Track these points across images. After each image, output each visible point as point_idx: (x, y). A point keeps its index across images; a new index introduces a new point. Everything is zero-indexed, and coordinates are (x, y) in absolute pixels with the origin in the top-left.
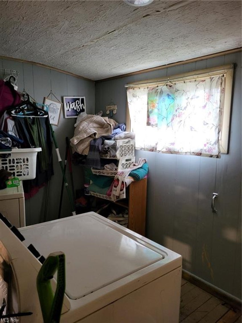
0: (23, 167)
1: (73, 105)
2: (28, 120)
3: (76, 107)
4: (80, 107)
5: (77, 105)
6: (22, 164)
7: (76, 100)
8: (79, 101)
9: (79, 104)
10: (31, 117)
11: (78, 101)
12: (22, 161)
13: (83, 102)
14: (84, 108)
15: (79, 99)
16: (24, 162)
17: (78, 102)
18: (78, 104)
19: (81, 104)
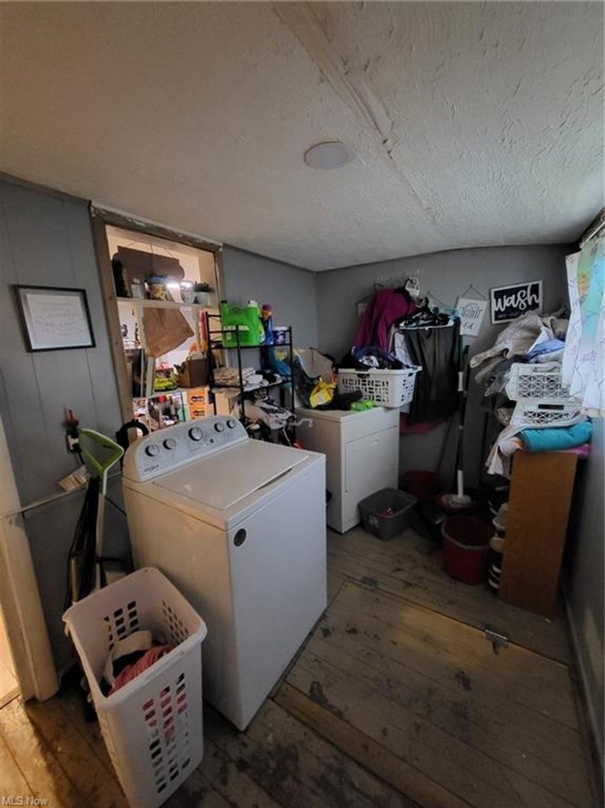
0: (382, 391)
1: (510, 300)
2: (421, 333)
3: (517, 302)
4: (526, 302)
5: (519, 299)
6: (382, 387)
7: (518, 291)
8: (526, 290)
9: (526, 296)
10: (427, 328)
11: (524, 292)
12: (381, 384)
13: (535, 290)
14: (536, 301)
15: (525, 288)
16: (383, 385)
17: (522, 293)
18: (524, 296)
19: (531, 295)
